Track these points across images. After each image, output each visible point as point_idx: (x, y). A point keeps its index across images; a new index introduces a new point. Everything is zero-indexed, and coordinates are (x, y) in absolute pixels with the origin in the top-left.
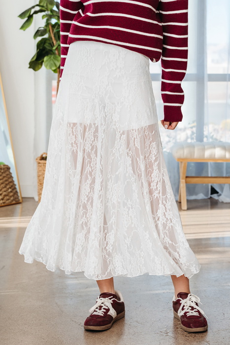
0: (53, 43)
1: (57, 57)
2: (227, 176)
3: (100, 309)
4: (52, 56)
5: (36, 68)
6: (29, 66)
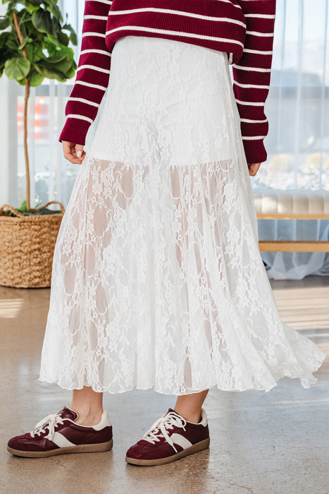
0: (18, 39)
1: (25, 62)
2: (280, 240)
4: (18, 60)
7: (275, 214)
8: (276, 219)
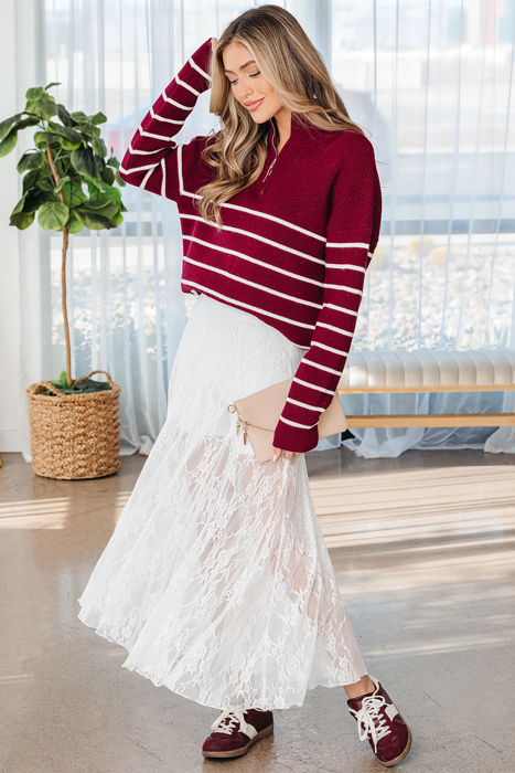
0: (53, 177)
1: (62, 208)
2: (371, 414)
3: (227, 724)
4: (54, 205)
5: (23, 225)
6: (9, 221)
7: (364, 387)
8: (366, 393)
